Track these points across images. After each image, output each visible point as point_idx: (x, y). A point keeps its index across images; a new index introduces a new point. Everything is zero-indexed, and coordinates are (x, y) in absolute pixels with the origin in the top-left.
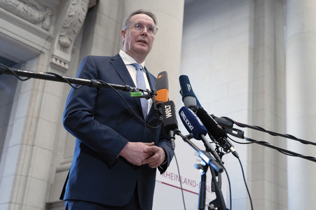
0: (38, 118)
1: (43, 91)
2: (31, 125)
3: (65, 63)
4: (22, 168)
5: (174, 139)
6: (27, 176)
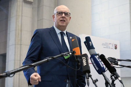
0: (21, 30)
1: (22, 16)
2: (18, 34)
4: (17, 56)
6: (20, 60)
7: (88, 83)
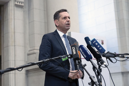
1: (14, 19)
2: (12, 36)
3: (22, 3)
4: (12, 57)
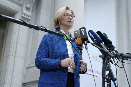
1: (19, 30)
2: (14, 46)
3: (29, 17)
4: (11, 67)
5: (87, 45)
6: (13, 71)
7: (87, 48)
